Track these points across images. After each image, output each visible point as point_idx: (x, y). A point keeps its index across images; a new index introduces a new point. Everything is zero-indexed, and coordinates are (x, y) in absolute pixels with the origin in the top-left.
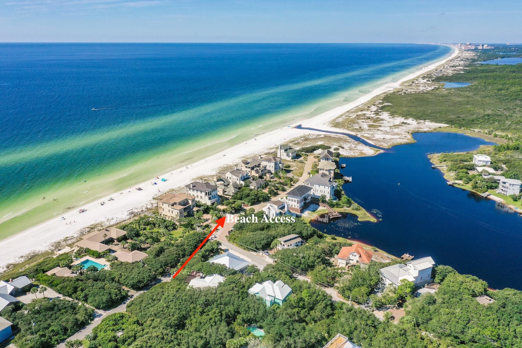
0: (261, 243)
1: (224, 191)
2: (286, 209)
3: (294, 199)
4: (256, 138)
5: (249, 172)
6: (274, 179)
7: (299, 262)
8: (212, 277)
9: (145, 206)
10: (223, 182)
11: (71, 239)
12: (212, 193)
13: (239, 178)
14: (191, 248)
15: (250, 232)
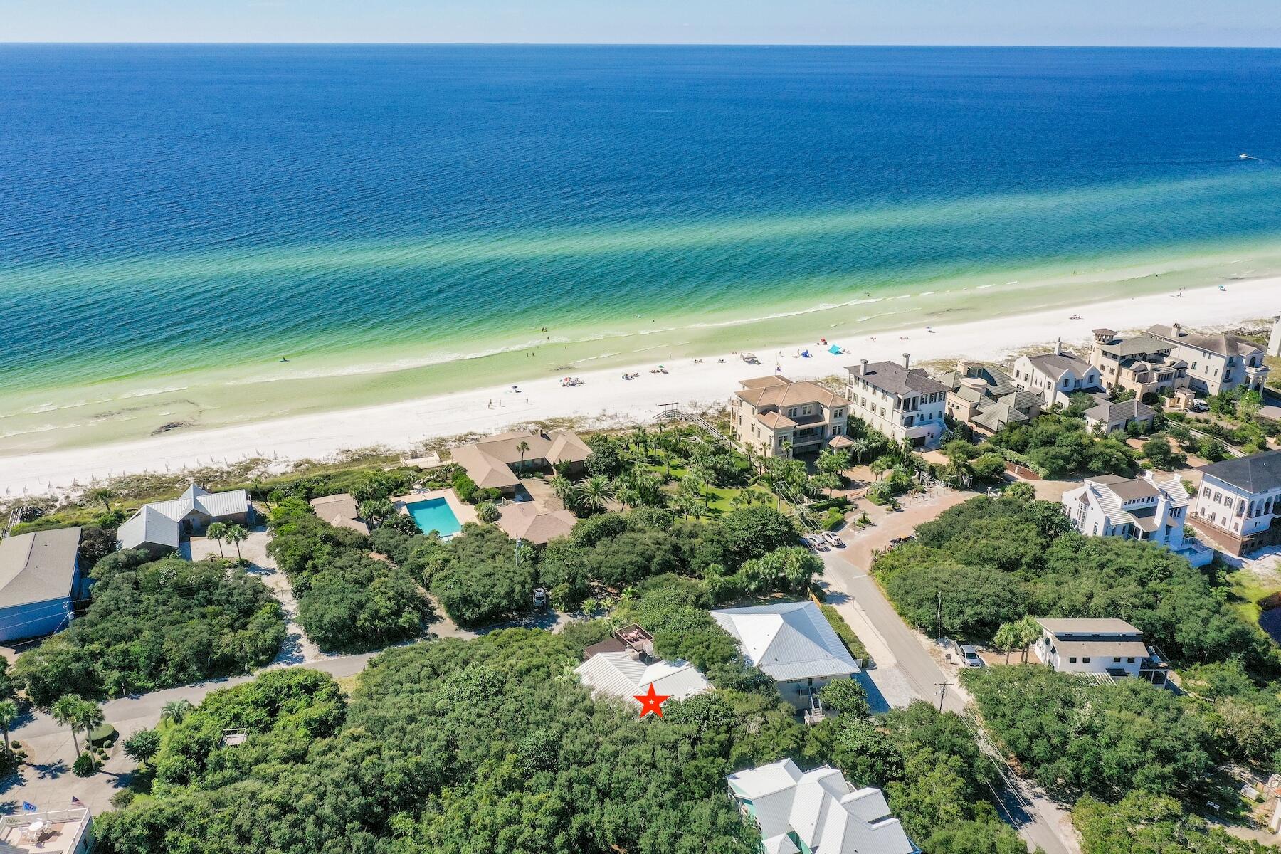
0: (962, 612)
1: (975, 411)
2: (1158, 520)
3: (1225, 493)
5: (1112, 371)
6: (1202, 416)
7: (1056, 740)
8: (675, 669)
9: (723, 405)
10: (984, 382)
12: (919, 406)
13: (1053, 383)
15: (959, 562)
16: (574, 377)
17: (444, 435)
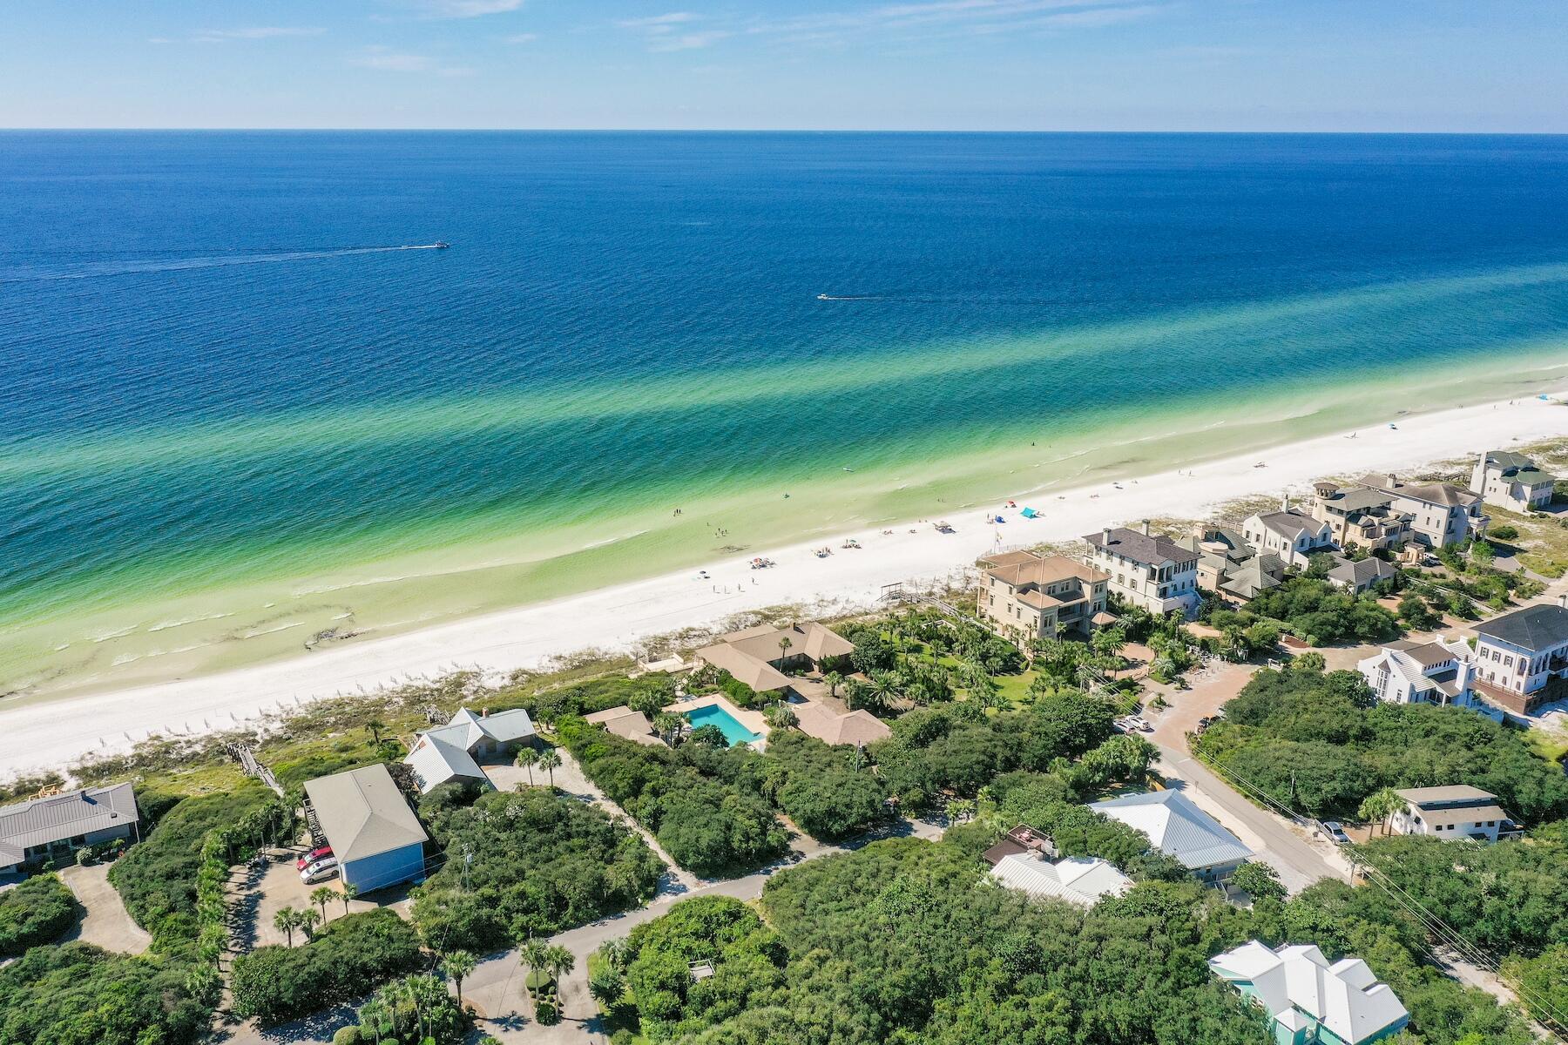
0: (1319, 790)
1: (1223, 578)
2: (1459, 683)
3: (1504, 652)
4: (1396, 424)
5: (1338, 527)
6: (1437, 570)
7: (1472, 904)
8: (1086, 867)
9: (945, 582)
10: (1225, 547)
11: (699, 636)
12: (1173, 576)
13: (1290, 543)
14: (1045, 746)
15: (1285, 738)
16: (763, 556)
17: (661, 631)
